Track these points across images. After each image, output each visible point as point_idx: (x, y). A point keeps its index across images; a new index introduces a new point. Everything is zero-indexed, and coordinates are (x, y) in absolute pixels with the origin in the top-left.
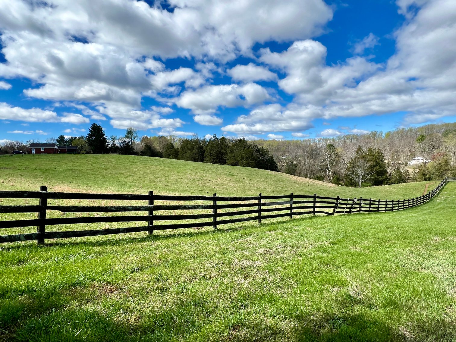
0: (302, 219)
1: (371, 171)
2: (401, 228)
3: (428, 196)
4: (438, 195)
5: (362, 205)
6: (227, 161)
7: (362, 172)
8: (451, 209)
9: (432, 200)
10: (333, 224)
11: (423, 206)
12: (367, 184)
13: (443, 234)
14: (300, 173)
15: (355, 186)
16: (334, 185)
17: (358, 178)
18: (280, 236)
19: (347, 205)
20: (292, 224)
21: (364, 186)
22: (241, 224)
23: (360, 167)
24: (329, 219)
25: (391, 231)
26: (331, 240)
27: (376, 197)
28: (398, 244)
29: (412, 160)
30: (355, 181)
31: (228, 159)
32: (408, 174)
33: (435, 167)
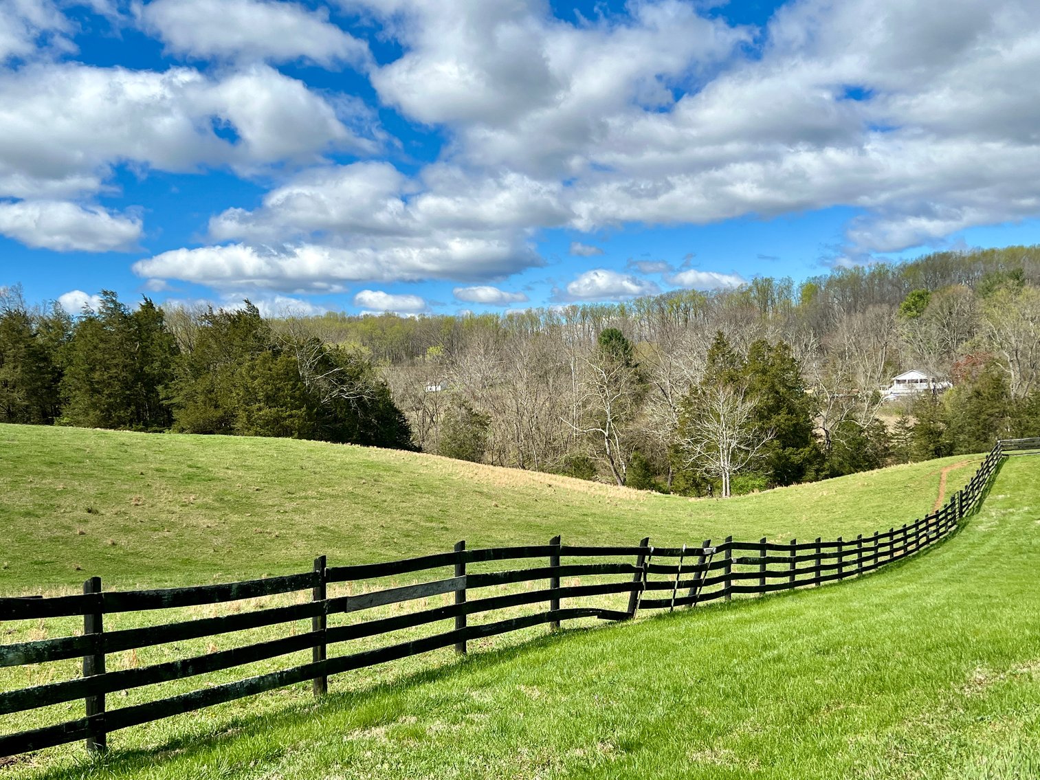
0: (508, 653)
1: (761, 428)
2: (869, 646)
3: (949, 514)
4: (979, 507)
5: (735, 569)
6: (176, 414)
7: (731, 437)
8: (1020, 553)
9: (963, 527)
10: (628, 660)
11: (936, 552)
12: (751, 482)
13: (999, 654)
14: (501, 451)
15: (711, 493)
16: (633, 493)
17: (718, 459)
18: (412, 743)
19: (678, 573)
20: (466, 680)
21: (741, 488)
22: (234, 710)
23: (722, 418)
24: (614, 640)
25: (835, 665)
26: (620, 733)
27: (784, 529)
28: (860, 713)
29: (893, 382)
30: (708, 473)
31: (179, 407)
32: (885, 435)
33: (964, 406)
